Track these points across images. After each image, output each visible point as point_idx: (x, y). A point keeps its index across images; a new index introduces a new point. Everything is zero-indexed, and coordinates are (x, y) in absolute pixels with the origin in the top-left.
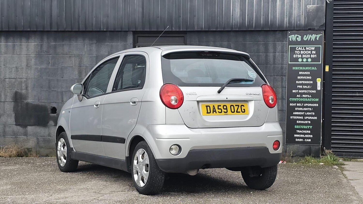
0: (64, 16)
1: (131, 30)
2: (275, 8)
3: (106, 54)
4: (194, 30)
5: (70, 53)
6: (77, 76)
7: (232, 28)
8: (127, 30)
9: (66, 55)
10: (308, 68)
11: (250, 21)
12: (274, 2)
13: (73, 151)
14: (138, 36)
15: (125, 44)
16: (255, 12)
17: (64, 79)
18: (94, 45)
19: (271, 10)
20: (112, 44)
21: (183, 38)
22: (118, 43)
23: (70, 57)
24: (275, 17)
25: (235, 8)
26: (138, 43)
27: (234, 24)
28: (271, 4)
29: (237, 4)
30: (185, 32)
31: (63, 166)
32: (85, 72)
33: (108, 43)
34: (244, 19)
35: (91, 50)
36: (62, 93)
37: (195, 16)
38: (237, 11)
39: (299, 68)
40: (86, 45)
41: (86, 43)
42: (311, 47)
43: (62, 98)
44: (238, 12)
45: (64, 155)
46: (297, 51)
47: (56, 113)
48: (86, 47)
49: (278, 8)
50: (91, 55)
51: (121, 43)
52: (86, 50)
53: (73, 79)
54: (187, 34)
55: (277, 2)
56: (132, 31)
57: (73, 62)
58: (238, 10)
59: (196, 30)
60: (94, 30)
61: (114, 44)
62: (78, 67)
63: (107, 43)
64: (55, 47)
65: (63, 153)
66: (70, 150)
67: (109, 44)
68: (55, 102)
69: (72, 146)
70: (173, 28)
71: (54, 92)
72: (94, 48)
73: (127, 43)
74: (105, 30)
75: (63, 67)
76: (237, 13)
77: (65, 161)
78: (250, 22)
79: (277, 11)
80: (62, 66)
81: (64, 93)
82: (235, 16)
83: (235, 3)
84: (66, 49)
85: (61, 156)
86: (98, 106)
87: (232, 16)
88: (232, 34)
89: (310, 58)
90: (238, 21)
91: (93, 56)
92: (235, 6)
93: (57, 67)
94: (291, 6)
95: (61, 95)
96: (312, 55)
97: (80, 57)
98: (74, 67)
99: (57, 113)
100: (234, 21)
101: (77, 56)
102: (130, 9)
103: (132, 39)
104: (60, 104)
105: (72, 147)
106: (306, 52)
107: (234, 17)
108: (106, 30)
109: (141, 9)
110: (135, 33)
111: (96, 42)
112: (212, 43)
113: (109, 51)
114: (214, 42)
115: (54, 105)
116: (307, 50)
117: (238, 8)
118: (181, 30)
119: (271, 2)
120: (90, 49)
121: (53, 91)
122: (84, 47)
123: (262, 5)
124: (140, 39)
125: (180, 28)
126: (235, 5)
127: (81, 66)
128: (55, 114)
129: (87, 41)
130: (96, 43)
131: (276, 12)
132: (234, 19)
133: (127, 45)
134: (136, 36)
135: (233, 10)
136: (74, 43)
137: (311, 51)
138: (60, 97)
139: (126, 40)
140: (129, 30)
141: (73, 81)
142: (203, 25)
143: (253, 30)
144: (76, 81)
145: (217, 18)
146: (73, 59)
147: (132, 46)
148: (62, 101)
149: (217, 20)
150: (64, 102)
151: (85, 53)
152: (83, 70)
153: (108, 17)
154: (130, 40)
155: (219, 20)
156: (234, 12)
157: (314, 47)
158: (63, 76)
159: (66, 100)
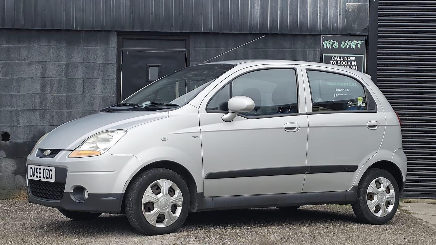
0: (22, 10)
1: (115, 30)
2: (306, 5)
3: (80, 61)
5: (29, 58)
6: (39, 90)
7: (250, 30)
8: (110, 30)
9: (24, 62)
10: (347, 84)
11: (273, 21)
14: (124, 39)
15: (106, 48)
16: (280, 11)
17: (21, 94)
18: (63, 49)
19: (300, 8)
20: (88, 47)
21: (184, 42)
22: (96, 47)
23: (29, 64)
24: (305, 17)
25: (254, 4)
26: (123, 47)
27: (253, 25)
30: (188, 34)
32: (51, 84)
33: (83, 47)
34: (265, 19)
35: (58, 56)
36: (17, 113)
37: (202, 13)
38: (256, 8)
39: (335, 84)
40: (51, 48)
42: (350, 56)
43: (18, 121)
44: (258, 9)
46: (333, 61)
47: (8, 140)
48: (51, 51)
49: (310, 6)
50: (58, 63)
51: (101, 47)
52: (51, 55)
53: (33, 94)
54: (190, 36)
56: (116, 31)
57: (34, 70)
58: (258, 7)
59: (203, 31)
60: (63, 29)
61: (92, 48)
62: (40, 78)
63: (81, 47)
64: (8, 50)
67: (85, 47)
68: (8, 126)
70: (172, 28)
71: (7, 112)
72: (63, 52)
73: (110, 47)
75: (19, 78)
76: (257, 11)
78: (273, 22)
79: (309, 10)
80: (17, 76)
81: (20, 113)
82: (254, 15)
84: (24, 53)
87: (250, 14)
90: (258, 21)
91: (61, 64)
92: (254, 2)
93: (10, 78)
94: (326, 4)
95: (16, 116)
96: (351, 67)
97: (44, 65)
98: (35, 78)
99: (10, 140)
100: (252, 21)
101: (39, 63)
102: (114, 2)
103: (116, 41)
104: (14, 129)
106: (344, 63)
107: (253, 16)
108: (80, 29)
109: (128, 2)
110: (120, 34)
112: (223, 49)
113: (84, 58)
114: (226, 48)
115: (7, 130)
116: (346, 61)
117: (258, 5)
118: (183, 31)
120: (58, 54)
121: (5, 110)
122: (49, 51)
123: (289, 1)
124: (126, 42)
125: (181, 29)
126: (254, 0)
127: (46, 76)
128: (7, 142)
129: (53, 44)
130: (66, 46)
131: (307, 10)
132: (253, 18)
133: (109, 50)
134: (121, 37)
135: (252, 7)
136: (35, 46)
137: (351, 61)
138: (15, 119)
139: (107, 43)
140: (112, 30)
141: (34, 97)
142: (211, 25)
143: (278, 33)
144: (38, 97)
145: (231, 16)
146: (33, 67)
147: (116, 51)
148: (18, 124)
149: (231, 18)
150: (21, 126)
151: (50, 60)
152: (48, 82)
153: (83, 11)
154: (114, 42)
155: (233, 19)
156: (253, 9)
157: (354, 56)
158: (19, 89)
159: (23, 123)
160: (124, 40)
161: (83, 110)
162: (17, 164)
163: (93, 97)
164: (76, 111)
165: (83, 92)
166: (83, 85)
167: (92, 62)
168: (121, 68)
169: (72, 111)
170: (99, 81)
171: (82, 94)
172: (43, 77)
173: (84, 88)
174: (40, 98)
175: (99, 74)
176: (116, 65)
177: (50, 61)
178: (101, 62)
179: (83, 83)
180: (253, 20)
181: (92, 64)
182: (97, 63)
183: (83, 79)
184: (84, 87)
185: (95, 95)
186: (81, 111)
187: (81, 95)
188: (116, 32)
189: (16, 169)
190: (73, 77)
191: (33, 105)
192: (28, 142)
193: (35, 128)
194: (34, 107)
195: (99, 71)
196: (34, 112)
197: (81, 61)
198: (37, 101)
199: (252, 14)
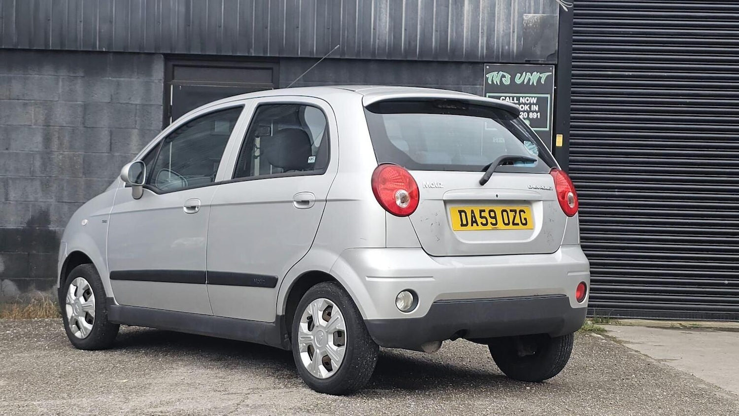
0: (14, 19)
1: (161, 52)
2: (461, 16)
3: (105, 101)
4: (296, 56)
5: (25, 95)
6: (41, 145)
7: (374, 53)
8: (153, 52)
9: (17, 101)
11: (410, 40)
12: (460, 6)
13: (115, 304)
14: (174, 65)
15: (146, 80)
16: (421, 25)
17: (11, 151)
18: (79, 81)
19: (452, 21)
20: (118, 79)
21: (270, 71)
22: (131, 78)
23: (25, 105)
24: (459, 35)
25: (380, 14)
26: (173, 79)
27: (379, 46)
28: (452, 7)
29: (383, 6)
30: (276, 60)
31: (84, 337)
32: (59, 137)
33: (110, 78)
34: (397, 37)
36: (6, 182)
37: (298, 27)
38: (383, 20)
40: (60, 80)
41: (61, 77)
42: (530, 97)
43: (7, 194)
44: (386, 22)
45: (87, 313)
48: (61, 84)
49: (467, 17)
50: (71, 103)
51: (138, 78)
53: (31, 152)
54: (279, 62)
55: (464, 6)
56: (164, 54)
57: (33, 115)
58: (386, 18)
59: (299, 56)
60: (79, 49)
61: (124, 80)
62: (42, 127)
63: (107, 78)
65: (84, 310)
66: (103, 302)
67: (113, 79)
69: (110, 294)
70: (251, 50)
72: (79, 86)
73: (152, 78)
74: (104, 50)
75: (9, 126)
76: (384, 24)
77: (90, 327)
78: (409, 42)
79: (465, 23)
80: (7, 123)
81: (10, 182)
82: (381, 31)
83: (380, 4)
84: (17, 88)
85: (78, 316)
86: (196, 209)
87: (374, 29)
88: (373, 66)
89: (528, 118)
90: (386, 40)
91: (76, 105)
92: (380, 11)
94: (492, 15)
95: (4, 186)
96: (531, 114)
97: (48, 106)
98: (34, 127)
100: (377, 41)
101: (41, 103)
102: (159, 9)
103: (162, 69)
104: (1, 207)
105: (110, 296)
107: (377, 33)
108: (107, 50)
109: (182, 9)
110: (168, 57)
111: (82, 75)
113: (111, 95)
116: (522, 103)
117: (386, 15)
118: (268, 55)
119: (452, 4)
120: (71, 90)
122: (57, 84)
123: (435, 9)
124: (178, 72)
125: (265, 51)
126: (380, 8)
127: (51, 124)
129: (63, 73)
130: (84, 77)
131: (462, 25)
132: (379, 35)
133: (152, 84)
134: (171, 64)
135: (376, 18)
136: (34, 76)
137: (530, 104)
138: (2, 191)
139: (148, 72)
140: (158, 52)
141: (32, 157)
142: (314, 46)
143: (417, 59)
144: (38, 157)
145: (344, 32)
146: (32, 110)
147: (163, 84)
148: (7, 199)
149: (343, 36)
150: (11, 202)
151: (59, 98)
152: (55, 133)
153: (111, 22)
154: (158, 71)
155: (347, 37)
156: (378, 21)
157: (535, 97)
158: (9, 144)
159: (15, 197)
160: (176, 68)
161: (110, 178)
162: (4, 262)
163: (125, 157)
164: (99, 179)
165: (111, 150)
166: (111, 139)
167: (125, 102)
168: (171, 112)
169: (92, 179)
170: (135, 132)
171: (109, 153)
172: (48, 125)
173: (111, 143)
174: (42, 158)
175: (136, 121)
176: (162, 107)
177: (57, 99)
178: (138, 102)
179: (111, 136)
180: (378, 39)
181: (124, 106)
182: (132, 104)
183: (110, 129)
184: (113, 141)
185: (129, 155)
186: (106, 179)
187: (107, 154)
188: (162, 56)
189: (3, 269)
190: (95, 126)
191: (30, 169)
192: (22, 228)
193: (34, 206)
194: (32, 173)
195: (135, 117)
196: (32, 180)
197: (107, 100)
198: (38, 163)
199: (377, 30)
